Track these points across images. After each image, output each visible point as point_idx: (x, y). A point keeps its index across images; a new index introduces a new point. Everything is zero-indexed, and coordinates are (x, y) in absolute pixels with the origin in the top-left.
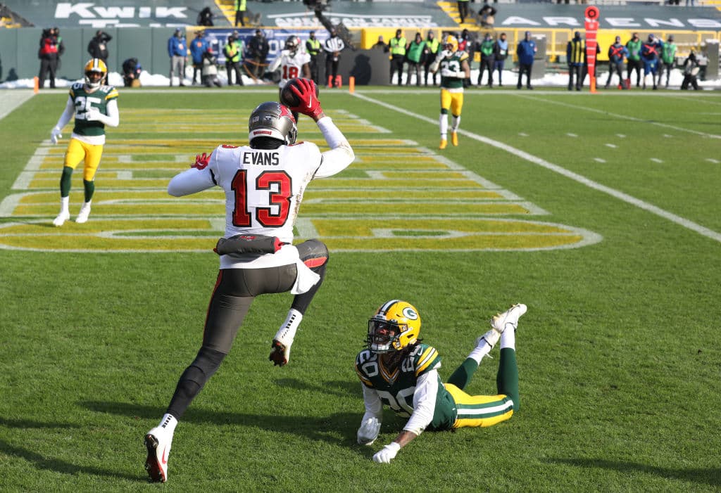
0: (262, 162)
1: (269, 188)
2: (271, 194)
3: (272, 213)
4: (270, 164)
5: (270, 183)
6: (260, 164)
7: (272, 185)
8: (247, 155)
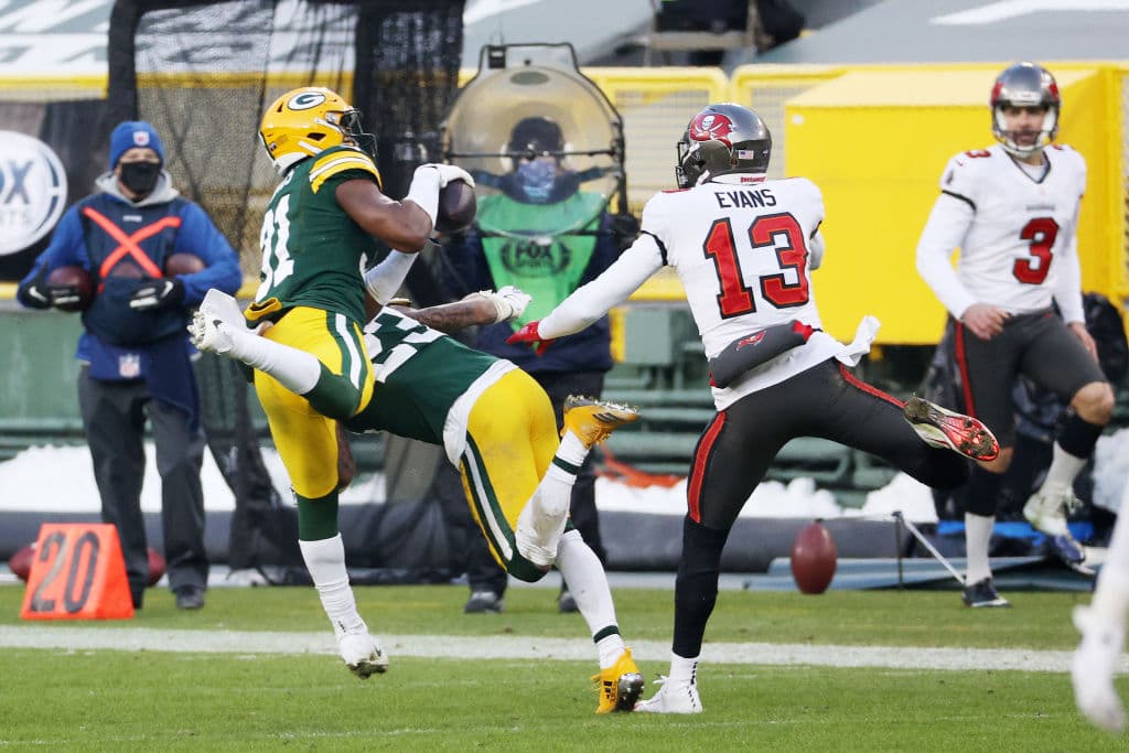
0: (749, 203)
1: (773, 243)
2: (778, 251)
3: (787, 282)
4: (763, 205)
5: (772, 235)
6: (747, 206)
7: (777, 238)
8: (721, 196)
